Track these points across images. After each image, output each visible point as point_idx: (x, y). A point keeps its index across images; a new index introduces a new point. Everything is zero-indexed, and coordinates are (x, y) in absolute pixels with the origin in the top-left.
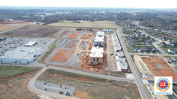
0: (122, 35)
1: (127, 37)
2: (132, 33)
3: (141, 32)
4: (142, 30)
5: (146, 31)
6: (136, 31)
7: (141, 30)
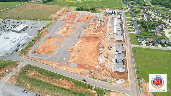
0: (127, 18)
1: (133, 21)
2: (140, 16)
3: (152, 14)
4: (154, 11)
5: (158, 13)
6: (145, 13)
7: (152, 11)
